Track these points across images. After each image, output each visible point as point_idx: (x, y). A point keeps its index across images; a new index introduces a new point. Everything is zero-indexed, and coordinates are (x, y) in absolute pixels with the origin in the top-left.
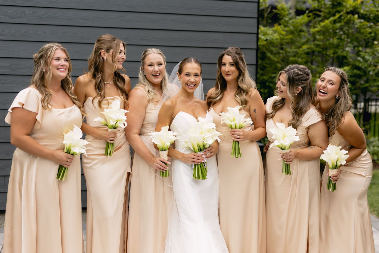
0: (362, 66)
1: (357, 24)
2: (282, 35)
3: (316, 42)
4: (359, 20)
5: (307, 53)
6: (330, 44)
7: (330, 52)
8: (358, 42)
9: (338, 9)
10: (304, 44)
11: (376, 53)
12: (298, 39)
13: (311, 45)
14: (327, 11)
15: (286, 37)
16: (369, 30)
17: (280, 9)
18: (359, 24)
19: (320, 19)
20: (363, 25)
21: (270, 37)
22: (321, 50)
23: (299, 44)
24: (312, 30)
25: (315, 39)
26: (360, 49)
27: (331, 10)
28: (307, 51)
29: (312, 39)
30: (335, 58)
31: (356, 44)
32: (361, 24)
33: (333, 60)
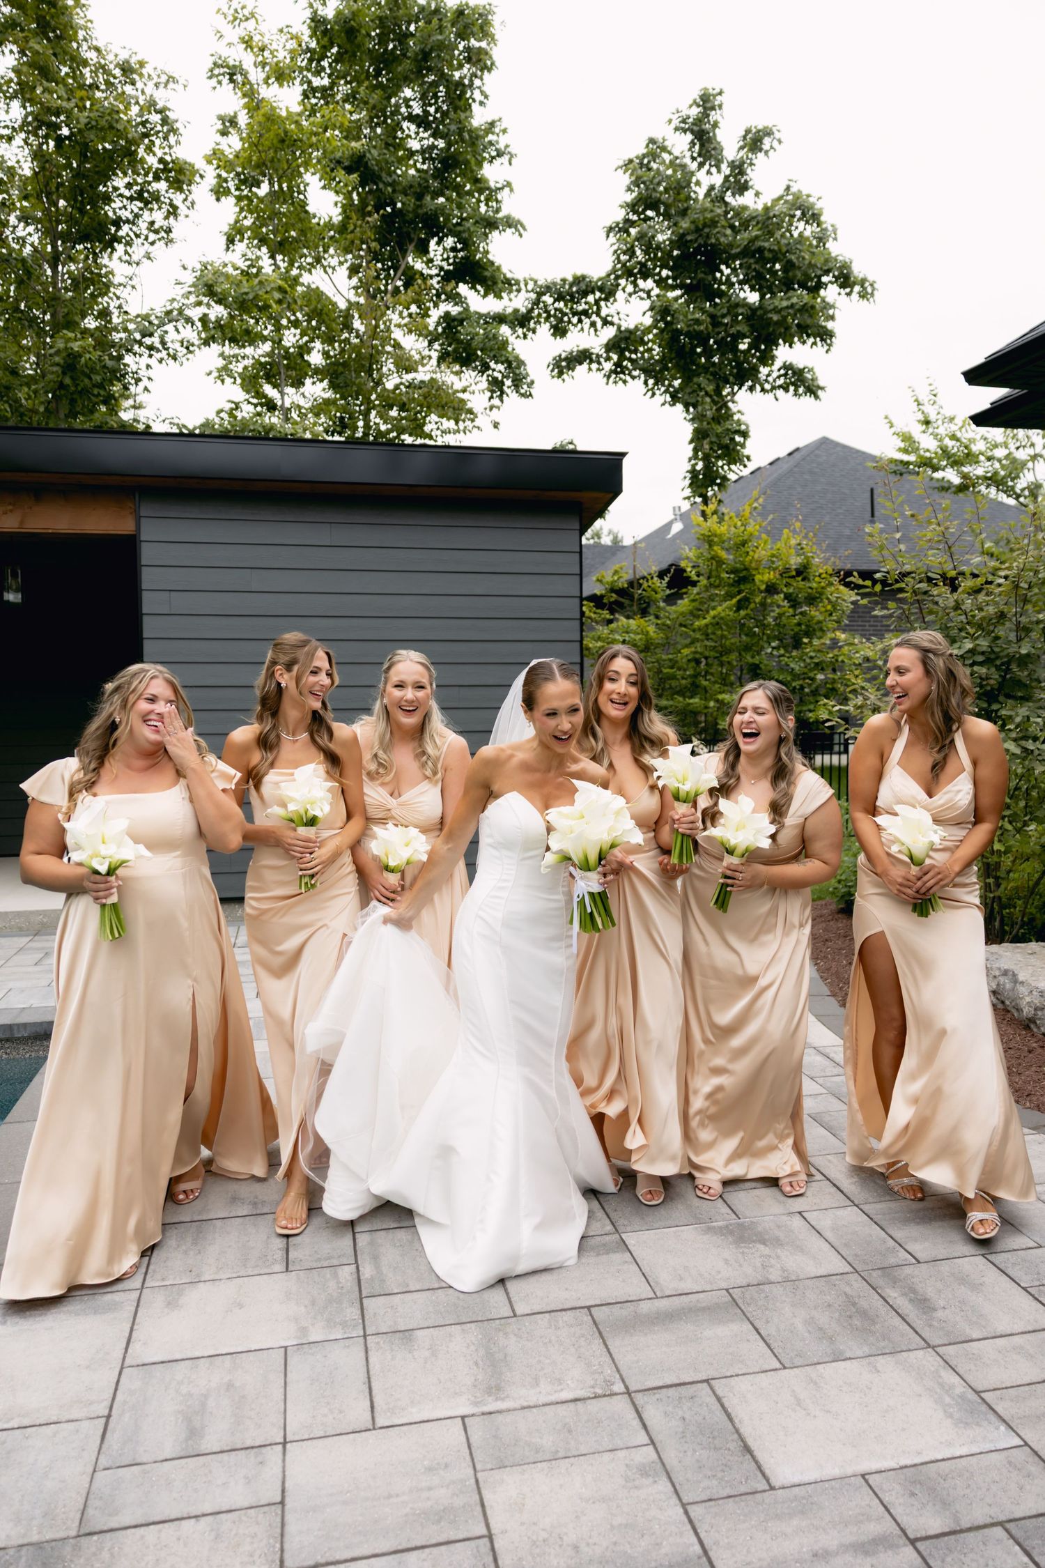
33: (742, 670)
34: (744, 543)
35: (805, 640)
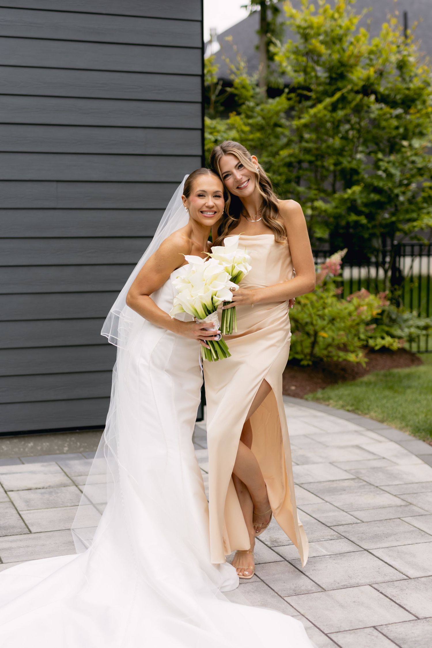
0: (384, 185)
1: (373, 112)
2: (243, 132)
3: (304, 144)
4: (378, 106)
5: (289, 165)
6: (328, 147)
7: (329, 163)
8: (377, 144)
9: (340, 84)
10: (283, 148)
11: (406, 162)
12: (273, 140)
13: (294, 149)
14: (321, 88)
15: (251, 136)
16: (395, 123)
17: (239, 86)
18: (377, 112)
19: (309, 103)
20: (385, 114)
21: (222, 136)
22: (312, 158)
23: (274, 149)
24: (296, 123)
25: (301, 139)
26: (380, 155)
27: (327, 87)
28: (288, 160)
29: (295, 138)
30: (338, 173)
31: (372, 147)
32: (381, 112)
33: (335, 176)
34: (340, 39)
35: (405, 143)
